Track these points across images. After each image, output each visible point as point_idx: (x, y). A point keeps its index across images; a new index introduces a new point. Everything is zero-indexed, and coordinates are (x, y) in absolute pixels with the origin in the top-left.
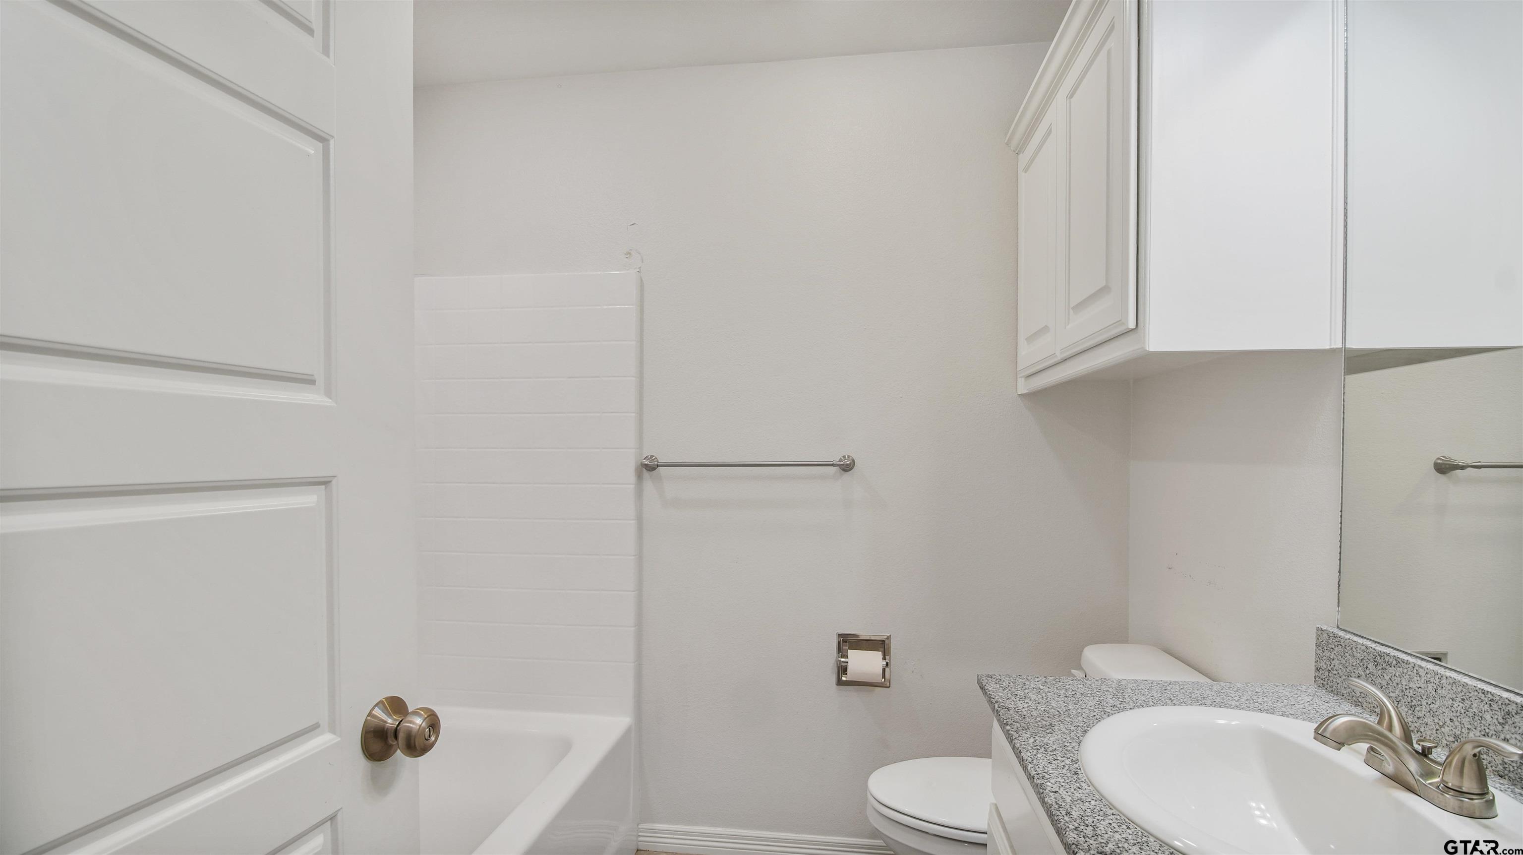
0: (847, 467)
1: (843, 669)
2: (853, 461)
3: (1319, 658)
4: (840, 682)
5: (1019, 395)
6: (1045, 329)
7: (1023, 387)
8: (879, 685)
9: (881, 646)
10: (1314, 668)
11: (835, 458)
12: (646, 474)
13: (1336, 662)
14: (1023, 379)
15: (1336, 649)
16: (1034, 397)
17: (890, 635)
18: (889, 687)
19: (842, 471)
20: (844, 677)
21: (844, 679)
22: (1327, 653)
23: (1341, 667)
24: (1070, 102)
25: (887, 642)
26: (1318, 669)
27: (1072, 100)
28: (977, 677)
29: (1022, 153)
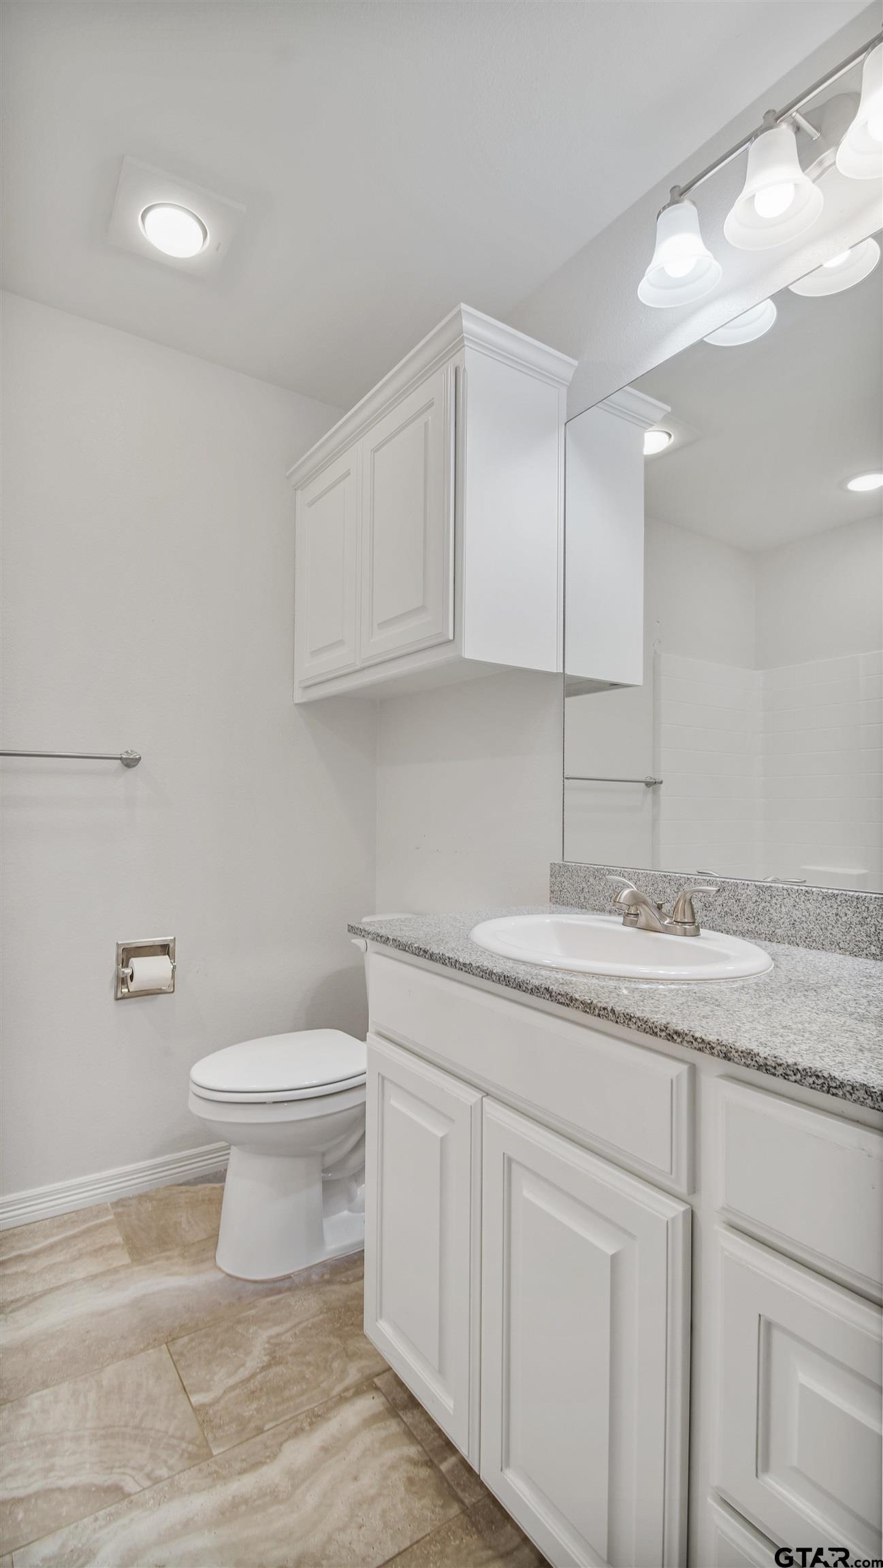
0: (130, 763)
1: (124, 980)
2: (138, 757)
3: (552, 884)
4: (117, 999)
5: (296, 704)
6: (340, 643)
7: (300, 697)
8: (159, 991)
9: (165, 950)
10: (549, 892)
13: (566, 883)
14: (301, 690)
15: (566, 874)
16: (311, 707)
17: (175, 938)
18: (173, 992)
19: (125, 767)
20: (125, 988)
21: (125, 990)
22: (559, 879)
23: (569, 885)
24: (374, 456)
25: (171, 946)
26: (552, 892)
27: (376, 454)
28: (349, 926)
29: (302, 490)
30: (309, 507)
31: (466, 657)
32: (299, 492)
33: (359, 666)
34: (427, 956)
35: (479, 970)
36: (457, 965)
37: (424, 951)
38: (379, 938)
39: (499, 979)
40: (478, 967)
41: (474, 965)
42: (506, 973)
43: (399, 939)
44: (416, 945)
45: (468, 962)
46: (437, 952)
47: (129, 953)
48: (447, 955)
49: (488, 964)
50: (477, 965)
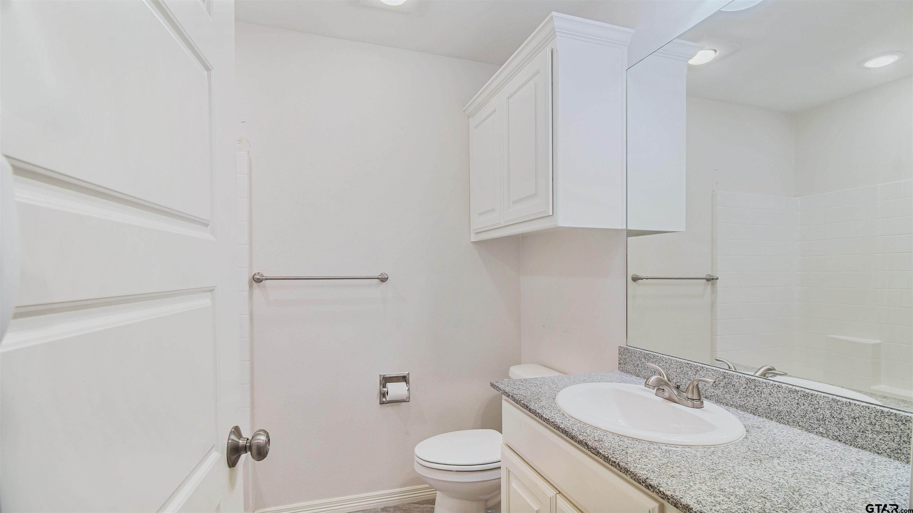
0: (383, 280)
1: (384, 395)
2: (388, 278)
3: (620, 359)
4: (382, 403)
5: (471, 242)
6: (493, 210)
7: (474, 238)
8: (402, 401)
9: (404, 379)
10: (618, 364)
11: (377, 275)
12: (255, 284)
13: (628, 360)
14: (474, 234)
15: (628, 354)
16: (479, 243)
17: (409, 373)
18: (409, 401)
19: (382, 282)
20: (384, 399)
21: (384, 400)
22: (624, 357)
23: (630, 361)
24: (508, 102)
25: (407, 377)
26: (620, 364)
27: (509, 100)
28: (491, 383)
29: (472, 118)
30: (476, 128)
31: (559, 226)
32: (470, 118)
33: (503, 225)
34: (528, 410)
35: (553, 424)
36: (542, 418)
37: (527, 406)
38: (505, 393)
39: (563, 431)
40: (553, 422)
41: (550, 420)
42: (566, 429)
43: (515, 396)
44: (523, 402)
45: (548, 418)
46: (533, 408)
47: (386, 380)
48: (537, 411)
49: (558, 421)
50: (552, 420)
